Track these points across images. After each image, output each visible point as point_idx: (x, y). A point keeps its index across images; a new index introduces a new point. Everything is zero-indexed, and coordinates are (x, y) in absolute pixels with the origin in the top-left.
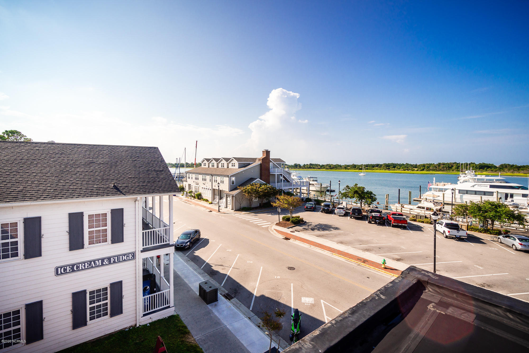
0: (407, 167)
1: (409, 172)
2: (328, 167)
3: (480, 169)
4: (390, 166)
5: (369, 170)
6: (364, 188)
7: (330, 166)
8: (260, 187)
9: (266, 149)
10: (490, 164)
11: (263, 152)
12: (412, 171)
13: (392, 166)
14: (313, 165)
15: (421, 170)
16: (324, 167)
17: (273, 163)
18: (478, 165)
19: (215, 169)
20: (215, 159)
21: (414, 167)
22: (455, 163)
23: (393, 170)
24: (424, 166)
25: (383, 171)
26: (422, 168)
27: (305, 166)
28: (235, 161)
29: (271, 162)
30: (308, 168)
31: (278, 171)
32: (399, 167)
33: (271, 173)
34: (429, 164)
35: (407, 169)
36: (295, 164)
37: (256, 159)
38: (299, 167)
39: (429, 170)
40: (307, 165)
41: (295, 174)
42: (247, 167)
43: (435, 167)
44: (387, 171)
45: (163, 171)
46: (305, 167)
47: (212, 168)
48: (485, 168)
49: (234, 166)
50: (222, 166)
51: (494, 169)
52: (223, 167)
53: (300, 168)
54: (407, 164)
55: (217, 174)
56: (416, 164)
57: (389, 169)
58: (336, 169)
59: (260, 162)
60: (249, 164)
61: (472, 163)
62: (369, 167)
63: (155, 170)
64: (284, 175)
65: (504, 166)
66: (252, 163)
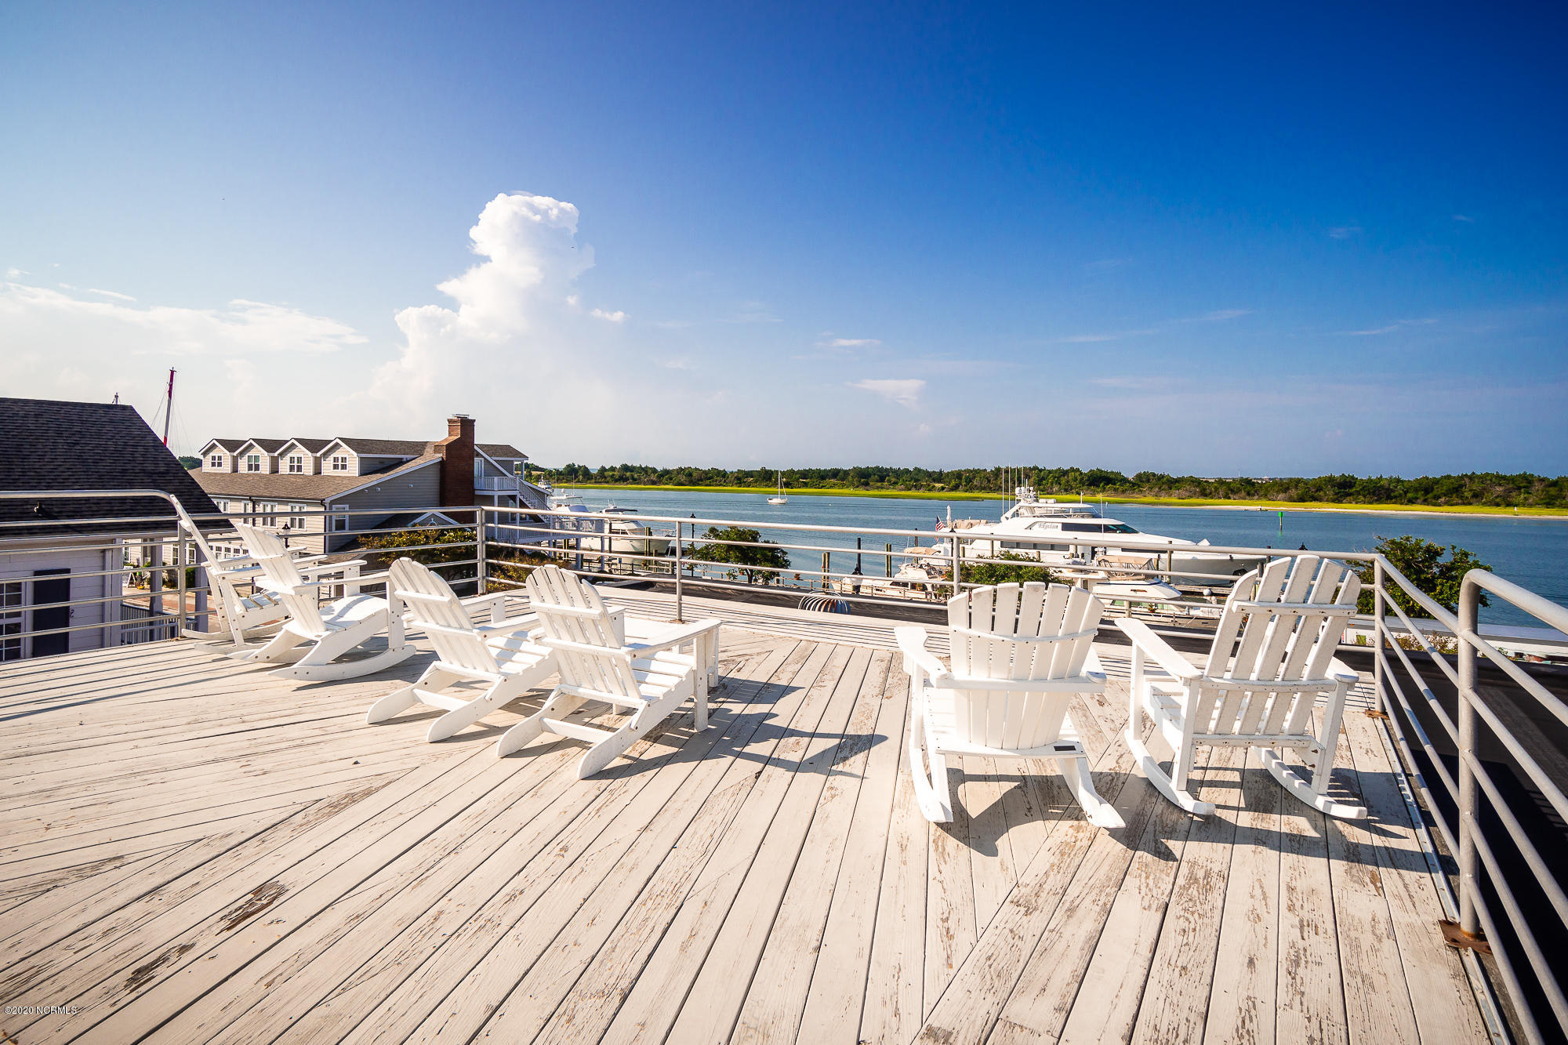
0: (917, 480)
1: (920, 493)
2: (683, 479)
3: (1090, 485)
4: (870, 476)
5: (811, 487)
6: (758, 533)
7: (690, 475)
8: (439, 536)
9: (463, 412)
10: (1112, 472)
11: (450, 421)
12: (929, 490)
13: (874, 475)
14: (631, 469)
15: (952, 490)
16: (671, 479)
17: (485, 459)
18: (1085, 474)
19: (262, 476)
20: (262, 443)
21: (934, 481)
22: (1036, 468)
23: (878, 488)
24: (958, 475)
25: (851, 491)
26: (953, 483)
27: (606, 473)
28: (346, 451)
29: (478, 455)
30: (616, 481)
31: (501, 484)
32: (893, 480)
33: (477, 493)
34: (972, 471)
35: (915, 486)
36: (568, 466)
37: (424, 445)
38: (584, 476)
39: (971, 490)
40: (613, 469)
41: (565, 497)
42: (391, 472)
43: (987, 478)
44: (861, 491)
45: (169, 473)
46: (605, 478)
47: (249, 475)
48: (1101, 483)
49: (344, 467)
50: (292, 468)
51: (1121, 485)
52: (295, 473)
53: (589, 479)
54: (917, 470)
55: (277, 495)
56: (941, 471)
57: (866, 484)
58: (710, 485)
59: (439, 456)
60: (400, 463)
61: (1072, 470)
62: (811, 478)
63: (144, 471)
64: (521, 498)
65: (1144, 480)
66: (409, 457)
